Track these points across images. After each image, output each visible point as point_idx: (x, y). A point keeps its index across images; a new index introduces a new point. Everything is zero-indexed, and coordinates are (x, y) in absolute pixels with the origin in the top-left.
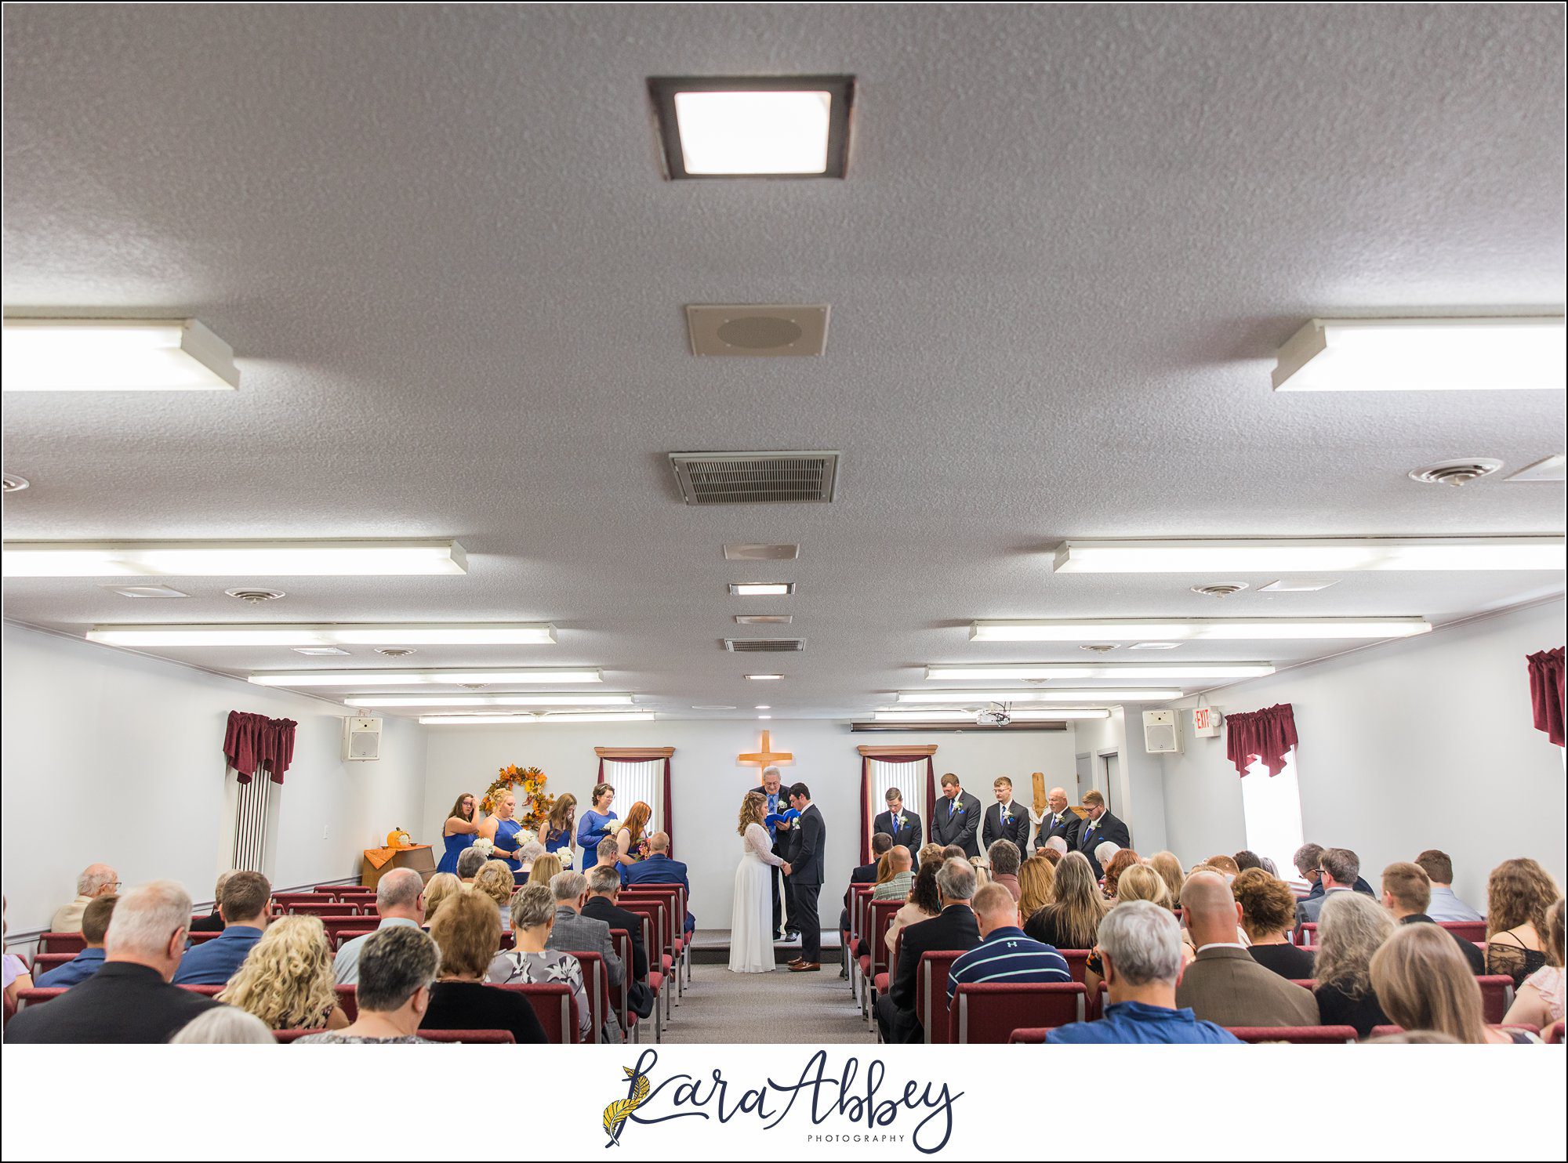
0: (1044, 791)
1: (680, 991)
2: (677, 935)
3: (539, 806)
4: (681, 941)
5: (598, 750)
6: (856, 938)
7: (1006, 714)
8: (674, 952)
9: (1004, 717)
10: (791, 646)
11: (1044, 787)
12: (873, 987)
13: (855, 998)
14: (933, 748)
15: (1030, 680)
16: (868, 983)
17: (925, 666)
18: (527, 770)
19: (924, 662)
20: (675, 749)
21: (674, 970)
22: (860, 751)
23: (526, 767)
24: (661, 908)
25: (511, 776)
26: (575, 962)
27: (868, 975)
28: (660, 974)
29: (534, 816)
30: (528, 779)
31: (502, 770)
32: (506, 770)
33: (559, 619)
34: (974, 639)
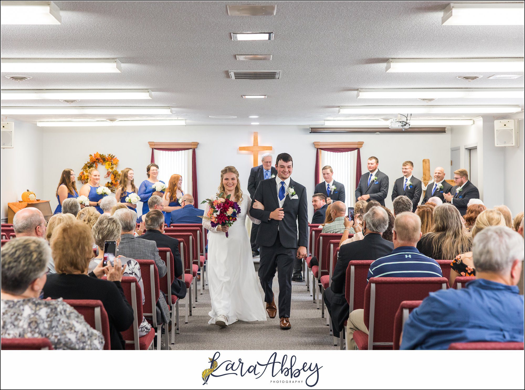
0: (429, 170)
1: (203, 286)
2: (201, 254)
3: (115, 178)
4: (204, 257)
5: (151, 144)
6: (310, 256)
7: (408, 122)
8: (199, 263)
9: (407, 123)
10: (271, 76)
11: (429, 168)
12: (320, 284)
13: (308, 291)
14: (361, 144)
15: (424, 99)
16: (317, 281)
17: (357, 90)
18: (107, 156)
19: (356, 87)
20: (198, 143)
21: (199, 274)
22: (315, 145)
23: (106, 154)
24: (191, 237)
25: (97, 159)
26: (136, 264)
27: (317, 277)
28: (191, 275)
29: (112, 183)
30: (107, 161)
31: (91, 155)
32: (93, 155)
33: (122, 56)
34: (389, 71)
